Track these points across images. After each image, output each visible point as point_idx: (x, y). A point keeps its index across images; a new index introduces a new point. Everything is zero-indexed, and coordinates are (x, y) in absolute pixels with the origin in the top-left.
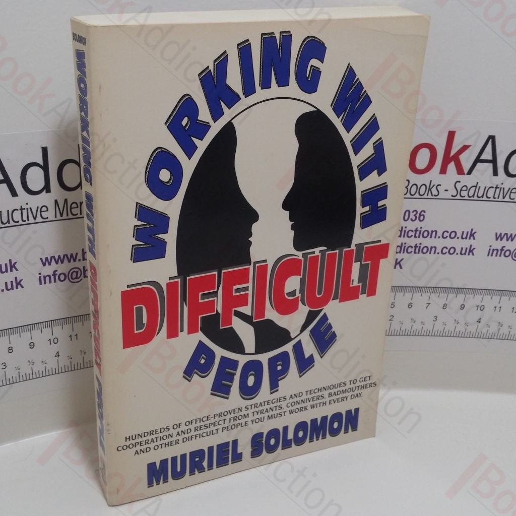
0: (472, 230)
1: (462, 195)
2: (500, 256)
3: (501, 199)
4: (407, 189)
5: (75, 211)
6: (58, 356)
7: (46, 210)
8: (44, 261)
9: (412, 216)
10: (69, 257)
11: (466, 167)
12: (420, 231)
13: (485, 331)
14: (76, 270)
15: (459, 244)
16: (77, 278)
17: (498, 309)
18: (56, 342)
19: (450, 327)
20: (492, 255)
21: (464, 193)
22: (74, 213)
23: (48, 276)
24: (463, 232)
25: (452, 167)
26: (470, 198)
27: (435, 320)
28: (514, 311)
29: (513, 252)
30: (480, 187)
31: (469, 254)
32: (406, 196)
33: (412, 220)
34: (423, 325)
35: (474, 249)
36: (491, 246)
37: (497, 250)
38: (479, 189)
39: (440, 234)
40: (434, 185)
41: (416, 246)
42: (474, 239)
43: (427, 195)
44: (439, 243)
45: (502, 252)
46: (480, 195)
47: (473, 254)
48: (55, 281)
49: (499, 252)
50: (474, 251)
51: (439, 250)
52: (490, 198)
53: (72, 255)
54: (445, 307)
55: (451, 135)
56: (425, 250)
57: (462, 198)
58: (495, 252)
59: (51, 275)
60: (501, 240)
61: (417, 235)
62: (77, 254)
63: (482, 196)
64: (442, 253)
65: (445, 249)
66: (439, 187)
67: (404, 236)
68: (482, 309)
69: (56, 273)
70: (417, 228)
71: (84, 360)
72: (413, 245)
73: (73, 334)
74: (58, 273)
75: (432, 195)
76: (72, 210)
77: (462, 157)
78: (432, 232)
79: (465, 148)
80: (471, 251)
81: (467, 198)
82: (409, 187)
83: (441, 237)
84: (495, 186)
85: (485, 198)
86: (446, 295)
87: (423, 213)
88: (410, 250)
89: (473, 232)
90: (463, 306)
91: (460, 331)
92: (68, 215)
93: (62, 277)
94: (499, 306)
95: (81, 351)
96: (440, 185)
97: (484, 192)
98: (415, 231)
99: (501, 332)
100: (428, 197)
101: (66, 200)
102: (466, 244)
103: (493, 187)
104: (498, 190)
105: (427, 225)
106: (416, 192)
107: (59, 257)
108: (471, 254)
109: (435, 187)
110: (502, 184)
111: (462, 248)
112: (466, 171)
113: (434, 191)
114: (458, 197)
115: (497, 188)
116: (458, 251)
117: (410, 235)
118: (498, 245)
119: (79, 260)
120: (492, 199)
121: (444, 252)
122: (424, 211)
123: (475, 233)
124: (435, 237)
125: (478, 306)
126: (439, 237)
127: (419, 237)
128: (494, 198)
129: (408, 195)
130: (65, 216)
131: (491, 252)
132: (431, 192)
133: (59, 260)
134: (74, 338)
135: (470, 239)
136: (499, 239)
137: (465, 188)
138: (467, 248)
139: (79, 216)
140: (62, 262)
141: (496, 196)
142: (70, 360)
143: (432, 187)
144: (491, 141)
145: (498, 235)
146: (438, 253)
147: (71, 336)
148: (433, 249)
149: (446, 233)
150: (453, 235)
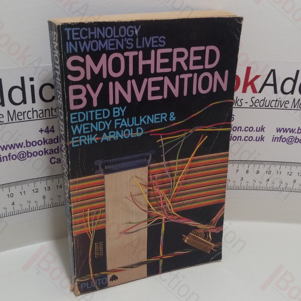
0: (262, 126)
1: (256, 105)
2: (280, 141)
3: (279, 107)
5: (20, 117)
7: (2, 117)
8: (2, 148)
10: (18, 145)
11: (258, 89)
12: (231, 127)
13: (271, 186)
14: (23, 153)
15: (255, 134)
16: (23, 158)
17: (279, 173)
18: (12, 196)
19: (251, 184)
20: (275, 141)
21: (257, 104)
23: (5, 156)
24: (257, 128)
25: (249, 88)
26: (261, 107)
27: (242, 180)
28: (289, 174)
29: (287, 139)
30: (266, 100)
31: (261, 141)
34: (234, 183)
35: (264, 137)
36: (274, 136)
37: (278, 138)
38: (266, 102)
39: (243, 129)
42: (264, 131)
43: (235, 106)
44: (243, 134)
45: (281, 139)
46: (267, 105)
47: (263, 141)
48: (10, 160)
49: (279, 139)
50: (264, 139)
51: (243, 138)
52: (273, 107)
54: (247, 172)
55: (249, 69)
56: (235, 138)
57: (256, 107)
58: (277, 139)
59: (7, 156)
60: (280, 132)
62: (23, 143)
63: (268, 106)
64: (245, 140)
65: (246, 138)
66: (242, 101)
69: (10, 155)
71: (29, 207)
73: (22, 191)
74: (11, 155)
75: (238, 106)
76: (19, 116)
77: (255, 82)
78: (239, 127)
79: (257, 77)
80: (262, 139)
81: (259, 107)
83: (244, 130)
84: (275, 100)
85: (270, 107)
86: (248, 165)
90: (258, 172)
91: (257, 187)
92: (16, 120)
93: (14, 157)
94: (279, 171)
95: (28, 201)
96: (243, 99)
97: (269, 104)
99: (281, 187)
100: (235, 107)
101: (14, 111)
102: (259, 134)
103: (274, 100)
104: (278, 102)
105: (235, 123)
107: (12, 145)
108: (262, 140)
109: (240, 100)
110: (280, 98)
111: (257, 137)
112: (258, 91)
113: (239, 103)
114: (254, 106)
115: (277, 101)
116: (254, 139)
118: (278, 135)
119: (24, 147)
120: (274, 107)
121: (246, 139)
122: (234, 115)
123: (264, 128)
124: (241, 131)
125: (267, 171)
128: (275, 107)
130: (14, 120)
131: (274, 139)
132: (237, 104)
133: (12, 147)
134: (23, 193)
135: (261, 131)
136: (279, 131)
137: (257, 101)
138: (259, 137)
139: (23, 120)
140: (14, 148)
141: (277, 105)
142: (21, 206)
143: (238, 101)
144: (272, 72)
145: (278, 129)
146: (243, 140)
147: (21, 192)
148: (240, 138)
149: (247, 128)
150: (251, 129)
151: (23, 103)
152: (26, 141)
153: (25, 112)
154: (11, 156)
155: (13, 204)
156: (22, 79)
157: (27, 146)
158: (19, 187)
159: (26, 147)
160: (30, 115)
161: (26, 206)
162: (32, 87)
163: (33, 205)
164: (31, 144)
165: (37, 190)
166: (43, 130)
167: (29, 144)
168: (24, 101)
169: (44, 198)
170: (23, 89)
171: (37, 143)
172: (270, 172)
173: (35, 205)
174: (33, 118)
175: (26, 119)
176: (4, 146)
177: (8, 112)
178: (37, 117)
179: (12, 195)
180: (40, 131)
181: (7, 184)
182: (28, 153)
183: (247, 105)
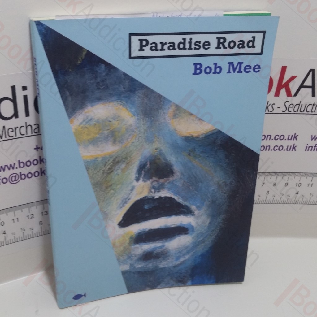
0: (295, 134)
1: (290, 110)
2: (314, 151)
5: (11, 134)
10: (9, 166)
11: (293, 92)
13: (301, 200)
14: (15, 175)
15: (286, 143)
16: (15, 180)
17: (310, 185)
19: (277, 198)
20: (308, 150)
24: (289, 136)
25: (283, 91)
26: (295, 113)
27: (268, 193)
30: (302, 105)
31: (292, 150)
34: (259, 197)
35: (296, 146)
36: (308, 144)
37: (312, 147)
38: (301, 106)
39: (273, 137)
40: (270, 104)
42: (296, 140)
43: (266, 111)
44: (272, 143)
45: (315, 148)
46: (302, 110)
47: (295, 150)
49: (313, 148)
50: (296, 148)
51: (272, 148)
52: (309, 112)
53: (11, 165)
54: (274, 185)
55: (284, 69)
56: (263, 148)
58: (311, 148)
62: (14, 164)
63: (304, 111)
65: (276, 147)
66: (273, 105)
68: (300, 185)
71: (24, 235)
73: (15, 218)
75: (268, 111)
76: (9, 133)
77: (291, 85)
78: (268, 136)
79: (293, 78)
80: (294, 148)
81: (293, 112)
83: (274, 140)
84: (313, 104)
85: (305, 112)
86: (276, 177)
89: (296, 135)
90: (287, 184)
91: (284, 200)
92: (6, 137)
93: (5, 181)
94: (311, 183)
95: (21, 229)
96: (274, 104)
97: (305, 108)
99: (312, 200)
100: (266, 113)
101: (4, 127)
102: (291, 143)
103: (311, 105)
104: (315, 106)
109: (271, 105)
111: (288, 146)
112: (293, 94)
113: (270, 108)
114: (287, 112)
115: (314, 105)
116: (285, 148)
118: (313, 143)
119: (17, 168)
120: (310, 113)
121: (275, 149)
123: (297, 136)
124: (270, 139)
125: (297, 184)
126: (272, 139)
128: (312, 112)
130: (4, 138)
131: (308, 148)
132: (268, 109)
133: (2, 169)
134: (16, 220)
135: (293, 140)
136: (314, 139)
137: (291, 106)
138: (291, 146)
139: (15, 137)
140: (4, 170)
141: (313, 110)
142: (14, 235)
143: (269, 106)
144: (311, 73)
145: (313, 137)
146: (271, 150)
147: (13, 220)
148: (268, 148)
149: (277, 136)
150: (282, 138)
151: (14, 118)
152: (19, 161)
153: (17, 127)
154: (1, 179)
155: (4, 233)
156: (13, 88)
157: (20, 167)
158: (11, 214)
160: (23, 131)
161: (19, 234)
162: (25, 97)
163: (28, 232)
164: (25, 164)
165: (32, 215)
166: (39, 148)
167: (22, 165)
168: (16, 115)
169: (41, 224)
170: (14, 100)
171: (32, 163)
172: (300, 184)
173: (30, 233)
174: (27, 134)
175: (19, 135)
178: (32, 133)
179: (2, 224)
180: (35, 149)
182: (21, 175)
183: (280, 111)
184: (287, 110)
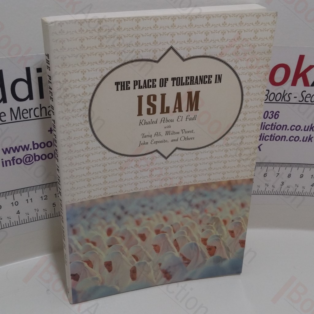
0: (312, 124)
1: (307, 100)
4: (267, 96)
6: (19, 213)
7: (4, 115)
8: (5, 151)
9: (270, 115)
10: (23, 147)
11: (311, 81)
12: (275, 125)
14: (29, 156)
15: (302, 134)
16: (29, 161)
19: (292, 189)
21: (308, 99)
22: (25, 117)
23: (8, 161)
24: (305, 126)
25: (300, 81)
26: (312, 103)
31: (308, 141)
32: (266, 101)
33: (269, 118)
35: (312, 137)
39: (289, 127)
41: (271, 136)
42: (313, 131)
43: (282, 101)
44: (288, 134)
47: (311, 141)
48: (14, 164)
50: (312, 139)
51: (287, 138)
53: (25, 146)
54: (289, 176)
55: (301, 58)
56: (278, 138)
57: (307, 103)
59: (11, 160)
61: (273, 128)
62: (29, 145)
64: (290, 140)
65: (292, 137)
66: (290, 95)
67: (263, 129)
69: (14, 158)
70: (273, 124)
71: (37, 215)
72: (270, 135)
73: (29, 199)
74: (16, 158)
75: (285, 101)
76: (24, 114)
77: (308, 74)
78: (284, 126)
79: (311, 67)
80: (310, 139)
81: (310, 102)
82: (269, 95)
83: (290, 130)
86: (291, 168)
87: (277, 113)
88: (267, 138)
89: (313, 126)
90: (302, 175)
91: (299, 192)
92: (20, 119)
93: (19, 161)
95: (35, 209)
96: (291, 94)
98: (271, 125)
101: (19, 108)
102: (307, 134)
105: (280, 121)
106: (274, 99)
107: (16, 147)
108: (310, 141)
109: (287, 95)
111: (304, 137)
112: (310, 84)
113: (287, 98)
114: (304, 102)
116: (301, 139)
117: (267, 128)
119: (31, 149)
122: (279, 112)
124: (285, 130)
126: (288, 130)
127: (274, 129)
129: (268, 101)
130: (18, 119)
132: (284, 98)
133: (16, 150)
134: (29, 201)
135: (310, 131)
137: (309, 96)
138: (307, 137)
139: (29, 118)
140: (18, 151)
142: (28, 215)
143: (285, 95)
146: (287, 140)
147: (27, 200)
148: (284, 138)
149: (293, 127)
150: (298, 128)
151: (29, 99)
152: (33, 142)
153: (32, 109)
154: (16, 160)
155: (18, 212)
156: (28, 70)
157: (34, 148)
158: (25, 195)
159: (32, 149)
160: (38, 112)
161: (33, 215)
162: (40, 79)
164: (39, 146)
165: (46, 197)
167: (36, 146)
169: (54, 205)
170: (29, 82)
171: (46, 145)
173: (43, 213)
174: (41, 116)
175: (33, 117)
176: (7, 149)
177: (11, 109)
178: (46, 115)
179: (17, 204)
180: (49, 131)
181: (11, 191)
182: (35, 156)
184: (304, 100)
